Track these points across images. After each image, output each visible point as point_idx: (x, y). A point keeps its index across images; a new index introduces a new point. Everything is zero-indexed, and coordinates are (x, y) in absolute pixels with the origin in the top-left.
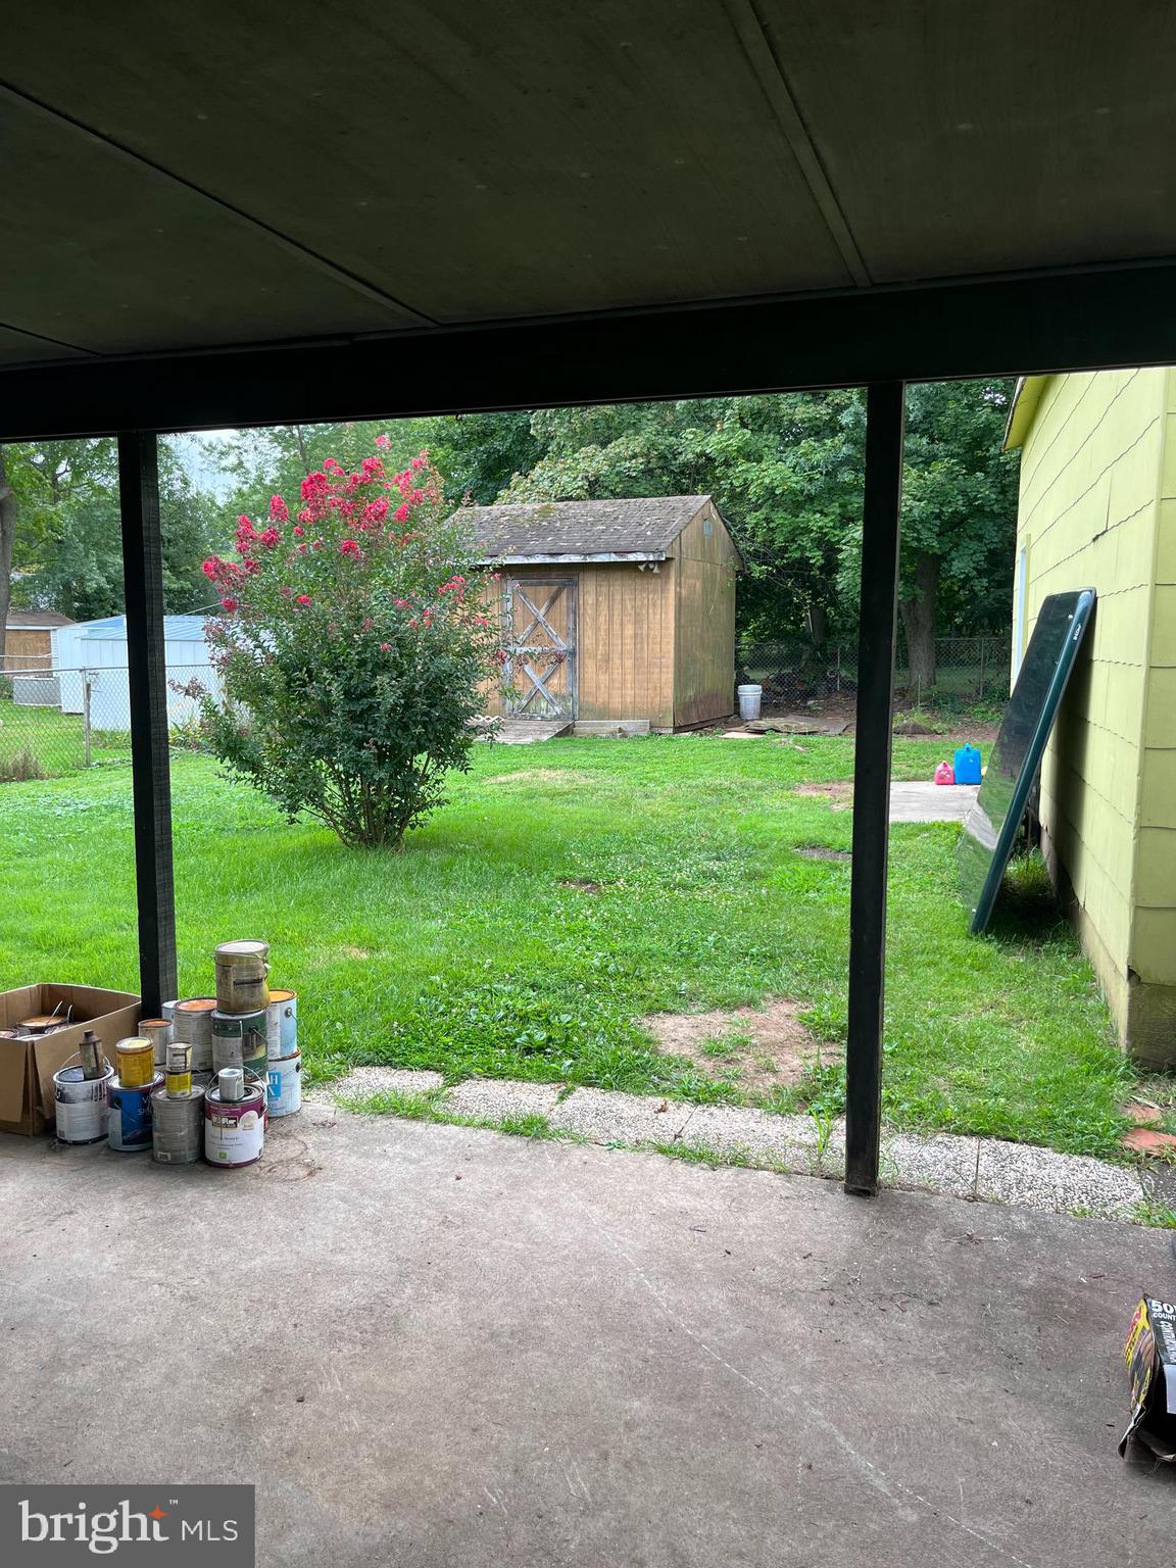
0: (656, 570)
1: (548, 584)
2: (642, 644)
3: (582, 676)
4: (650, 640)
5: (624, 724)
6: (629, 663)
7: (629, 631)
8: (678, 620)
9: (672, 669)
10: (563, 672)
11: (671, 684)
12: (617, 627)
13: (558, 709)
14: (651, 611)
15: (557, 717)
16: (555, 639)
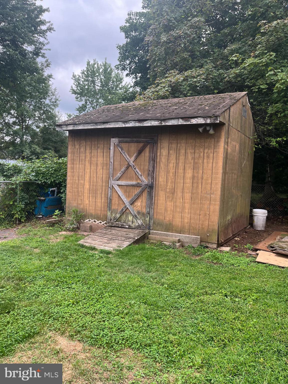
0: (212, 132)
1: (137, 142)
2: (198, 183)
3: (156, 202)
4: (204, 181)
5: (182, 236)
6: (188, 196)
7: (189, 174)
8: (225, 168)
9: (218, 203)
10: (144, 198)
11: (217, 213)
12: (181, 171)
13: (140, 222)
14: (205, 161)
15: (139, 227)
16: (140, 177)
